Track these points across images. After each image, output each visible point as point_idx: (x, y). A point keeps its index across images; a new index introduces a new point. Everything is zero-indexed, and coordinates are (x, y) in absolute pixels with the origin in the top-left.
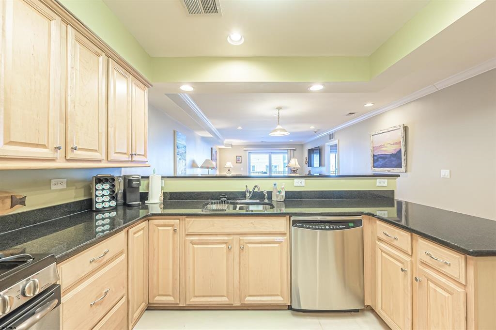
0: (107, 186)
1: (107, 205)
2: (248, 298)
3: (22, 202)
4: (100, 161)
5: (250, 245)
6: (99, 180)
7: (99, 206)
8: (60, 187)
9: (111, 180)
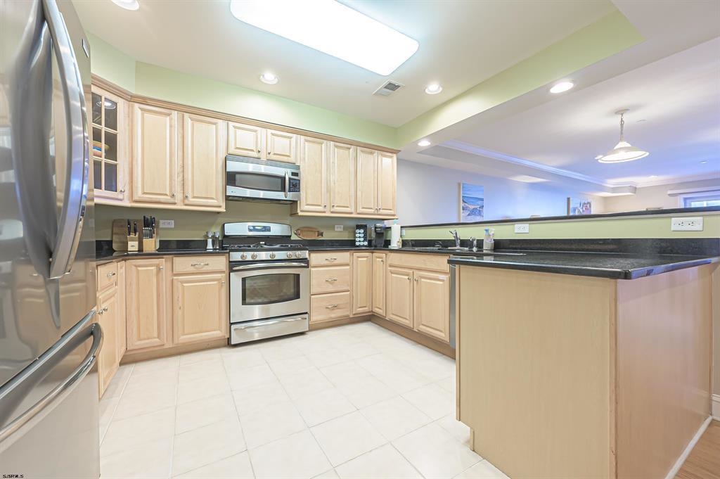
0: (362, 231)
1: (362, 243)
2: (421, 326)
3: (322, 234)
4: (351, 213)
5: (423, 280)
6: (359, 227)
7: (357, 244)
8: (339, 230)
9: (364, 227)
